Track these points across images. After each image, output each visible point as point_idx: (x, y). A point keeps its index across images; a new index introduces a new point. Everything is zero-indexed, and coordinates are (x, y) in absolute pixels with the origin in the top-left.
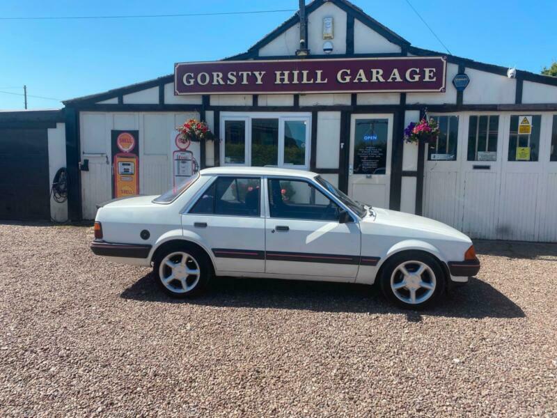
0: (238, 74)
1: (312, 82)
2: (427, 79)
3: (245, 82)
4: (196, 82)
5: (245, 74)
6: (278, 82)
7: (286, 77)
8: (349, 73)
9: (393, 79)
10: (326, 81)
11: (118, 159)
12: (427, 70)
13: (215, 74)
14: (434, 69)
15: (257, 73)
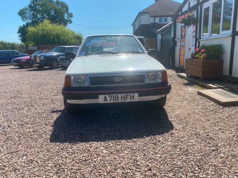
11: (181, 40)
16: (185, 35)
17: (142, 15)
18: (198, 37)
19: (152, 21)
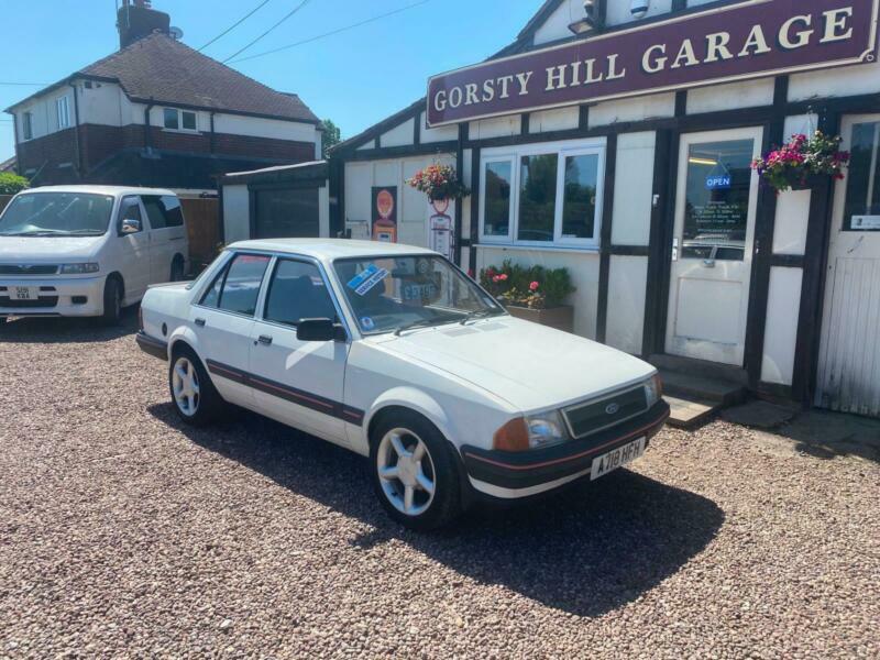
0: (496, 82)
1: (600, 79)
2: (829, 36)
3: (505, 95)
4: (447, 104)
5: (505, 79)
6: (550, 87)
7: (561, 77)
8: (663, 51)
9: (749, 48)
10: (623, 75)
11: (378, 229)
12: (830, 15)
13: (468, 87)
14: (849, 10)
15: (520, 77)
16: (393, 217)
17: (89, 86)
18: (466, 234)
19: (139, 119)
